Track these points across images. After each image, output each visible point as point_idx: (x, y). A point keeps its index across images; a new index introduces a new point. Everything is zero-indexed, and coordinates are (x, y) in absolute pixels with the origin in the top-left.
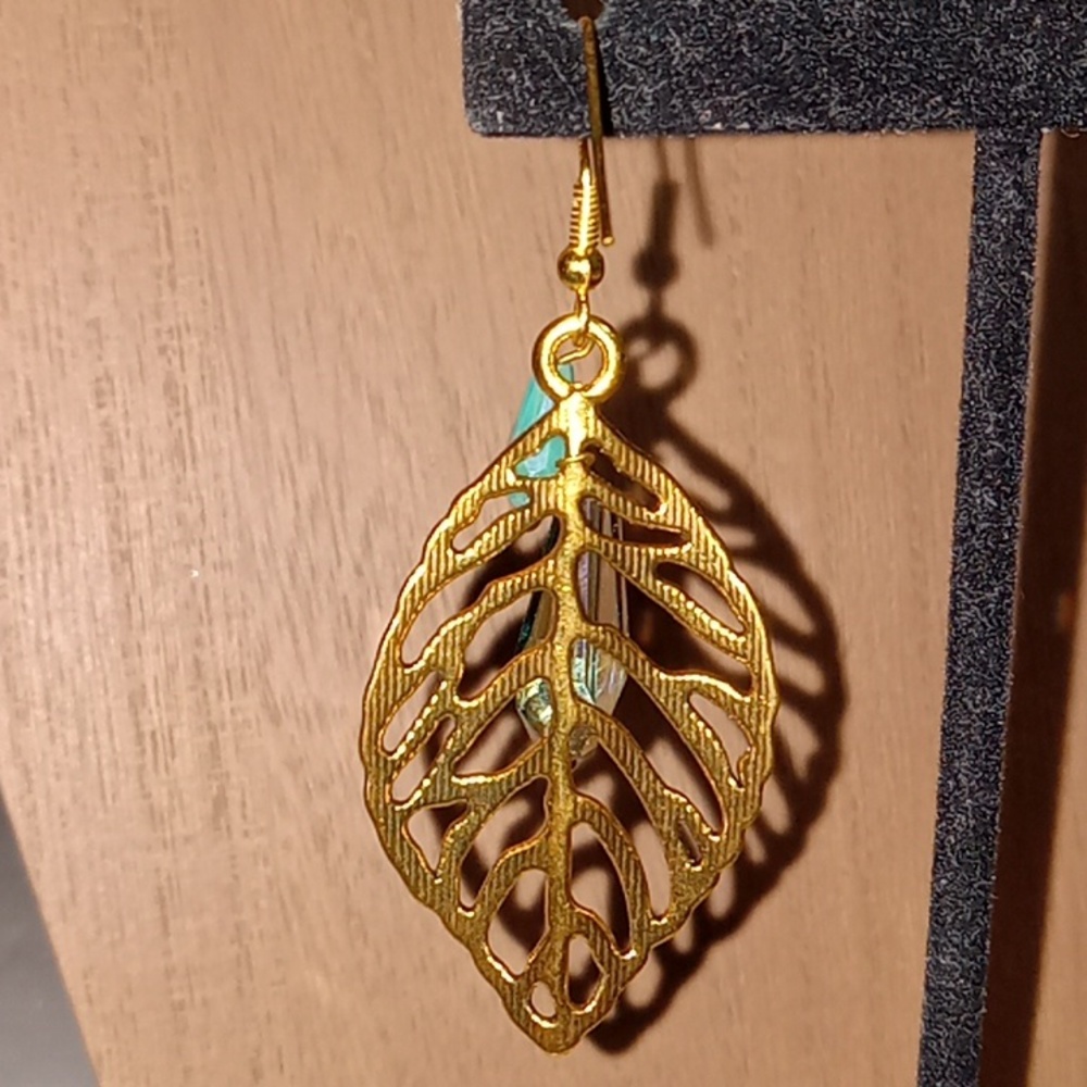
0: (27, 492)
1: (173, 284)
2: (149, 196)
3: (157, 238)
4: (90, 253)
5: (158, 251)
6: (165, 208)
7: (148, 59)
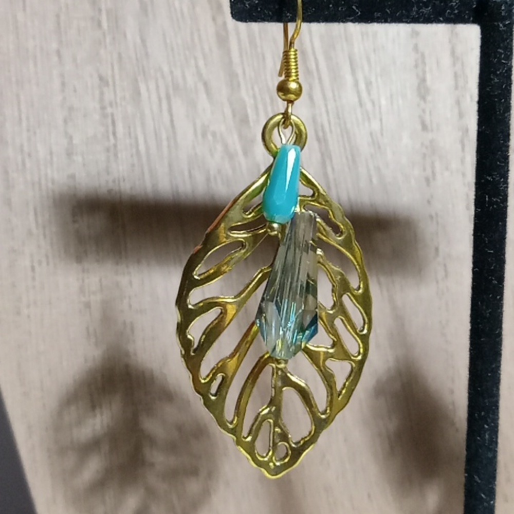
0: (33, 269)
1: (116, 155)
2: (103, 108)
3: (107, 131)
4: (71, 138)
5: (108, 137)
6: (112, 115)
7: (104, 34)
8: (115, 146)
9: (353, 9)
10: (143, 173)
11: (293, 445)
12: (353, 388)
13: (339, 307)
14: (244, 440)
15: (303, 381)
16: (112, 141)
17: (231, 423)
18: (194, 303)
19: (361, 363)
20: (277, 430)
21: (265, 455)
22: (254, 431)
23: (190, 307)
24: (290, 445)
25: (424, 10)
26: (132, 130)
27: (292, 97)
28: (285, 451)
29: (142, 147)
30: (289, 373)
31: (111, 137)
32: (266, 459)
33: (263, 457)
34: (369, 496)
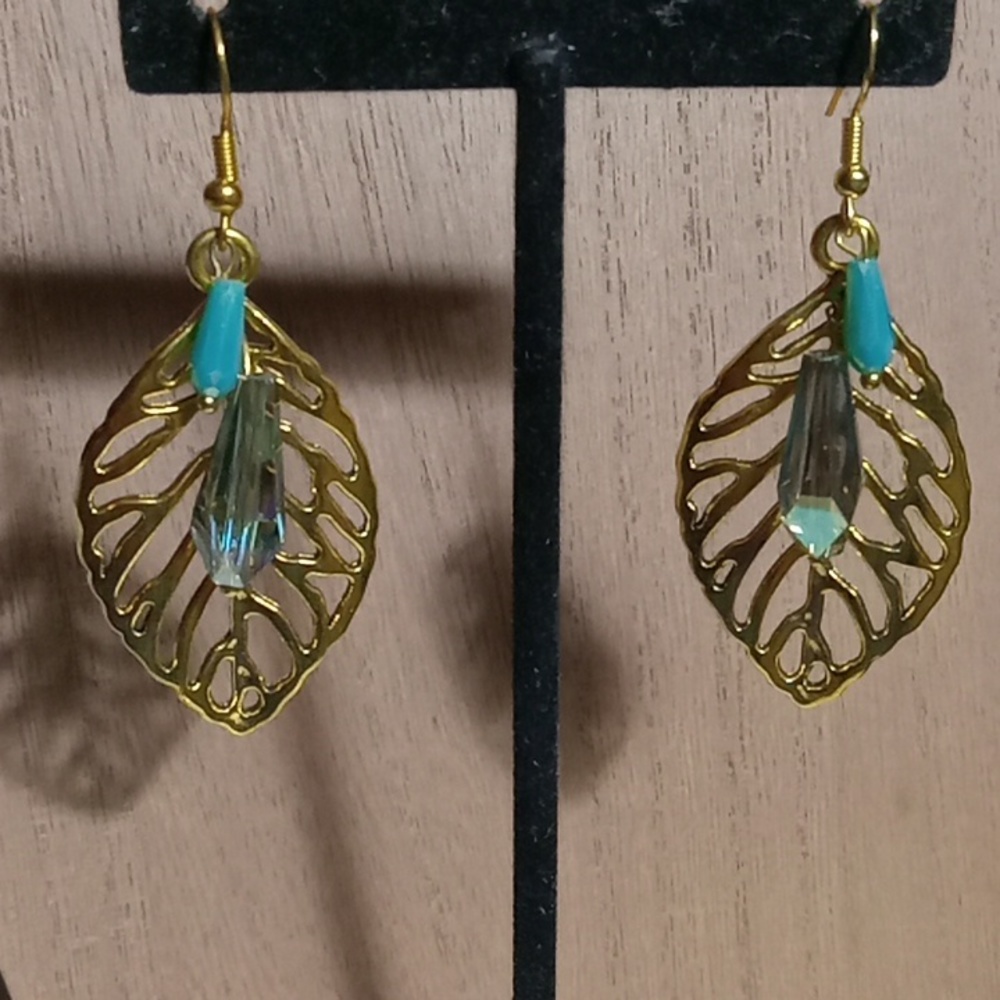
1: (16, 198)
8: (14, 183)
9: (314, 73)
10: (62, 227)
11: (266, 691)
12: (351, 611)
13: (322, 502)
14: (189, 688)
15: (276, 604)
16: (10, 175)
17: (169, 666)
18: (99, 503)
19: (365, 576)
20: (241, 670)
21: (226, 704)
22: (207, 675)
23: (94, 511)
24: (262, 691)
25: (426, 72)
26: (41, 154)
27: (228, 208)
28: (257, 698)
29: (59, 185)
30: (254, 593)
31: (8, 168)
32: (227, 711)
33: (224, 708)
34: (435, 720)
